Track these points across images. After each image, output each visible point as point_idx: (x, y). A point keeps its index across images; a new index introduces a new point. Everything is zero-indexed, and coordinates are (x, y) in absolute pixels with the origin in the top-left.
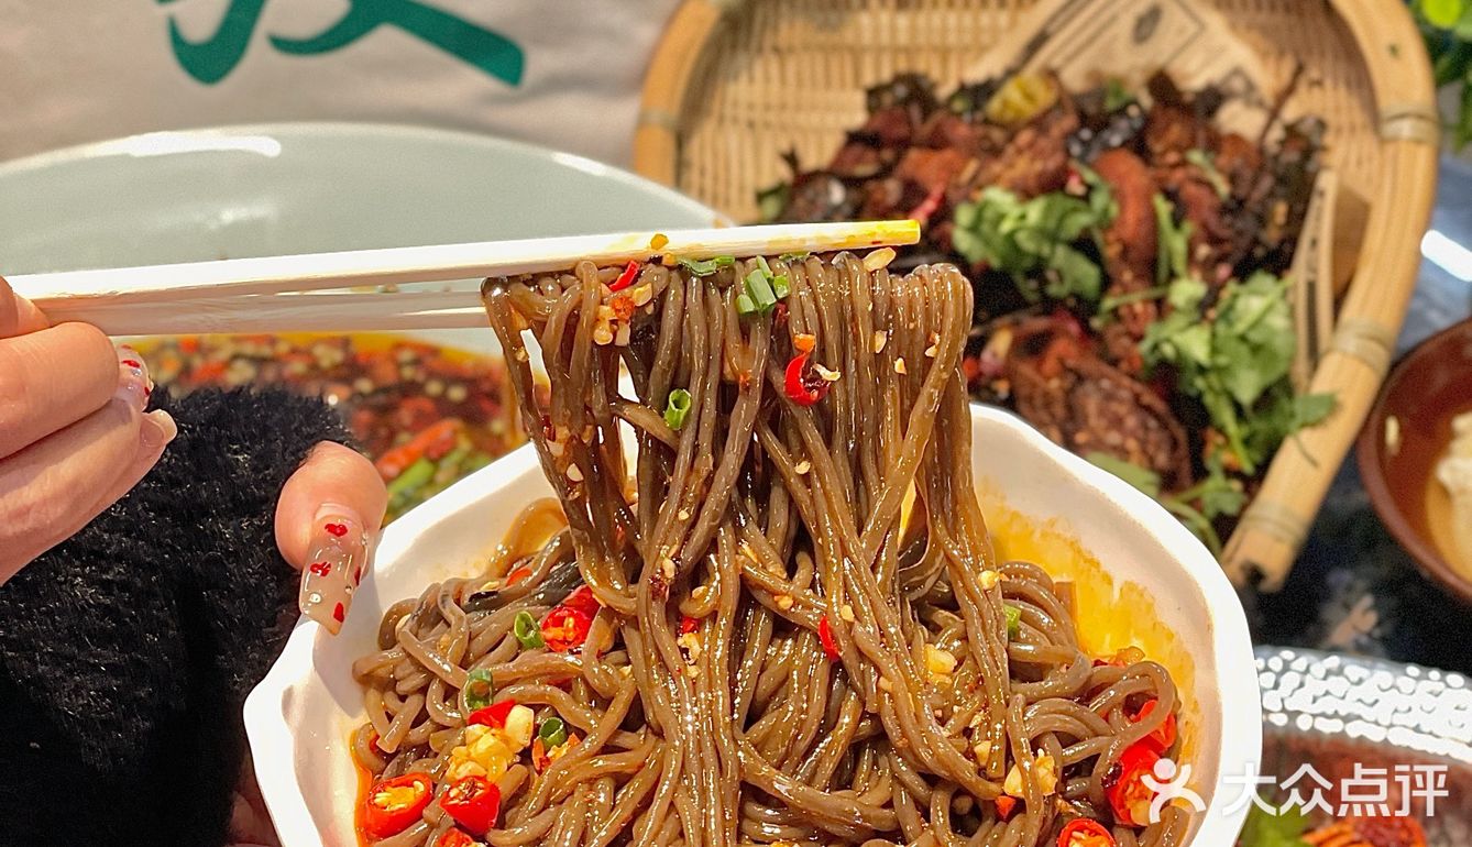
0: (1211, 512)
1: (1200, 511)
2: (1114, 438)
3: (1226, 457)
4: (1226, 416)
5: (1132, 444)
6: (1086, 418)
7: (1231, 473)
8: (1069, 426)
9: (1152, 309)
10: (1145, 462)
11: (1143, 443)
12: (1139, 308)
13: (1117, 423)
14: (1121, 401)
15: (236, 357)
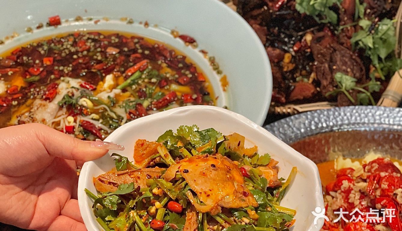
0: (371, 91)
1: (367, 90)
2: (344, 68)
3: (376, 75)
4: (376, 62)
5: (349, 70)
6: (336, 62)
7: (378, 79)
8: (331, 64)
9: (353, 28)
10: (353, 75)
11: (352, 70)
12: (349, 28)
13: (345, 64)
14: (346, 57)
15: (89, 39)
